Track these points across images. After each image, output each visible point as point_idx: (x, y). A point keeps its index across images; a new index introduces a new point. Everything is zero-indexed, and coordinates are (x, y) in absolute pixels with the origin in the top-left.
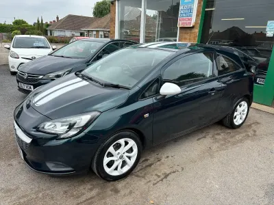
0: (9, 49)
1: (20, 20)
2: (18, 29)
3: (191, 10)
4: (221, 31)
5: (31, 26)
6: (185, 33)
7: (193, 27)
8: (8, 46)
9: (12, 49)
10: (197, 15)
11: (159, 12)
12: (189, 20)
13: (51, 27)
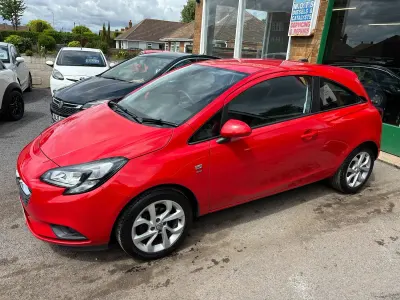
0: (52, 66)
1: (81, 27)
2: (76, 39)
3: (309, 9)
4: (375, 43)
5: (96, 35)
6: (299, 46)
7: (312, 36)
8: (50, 63)
9: (56, 67)
10: (320, 18)
11: (269, 15)
12: (306, 25)
13: (120, 36)
